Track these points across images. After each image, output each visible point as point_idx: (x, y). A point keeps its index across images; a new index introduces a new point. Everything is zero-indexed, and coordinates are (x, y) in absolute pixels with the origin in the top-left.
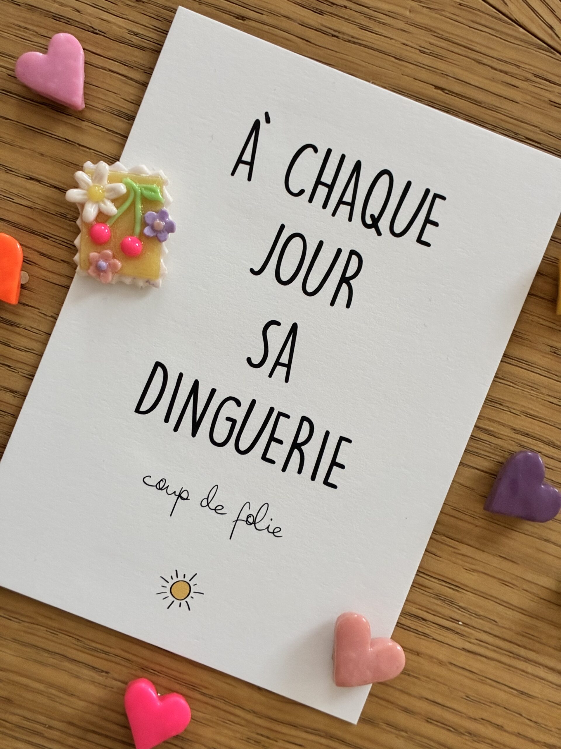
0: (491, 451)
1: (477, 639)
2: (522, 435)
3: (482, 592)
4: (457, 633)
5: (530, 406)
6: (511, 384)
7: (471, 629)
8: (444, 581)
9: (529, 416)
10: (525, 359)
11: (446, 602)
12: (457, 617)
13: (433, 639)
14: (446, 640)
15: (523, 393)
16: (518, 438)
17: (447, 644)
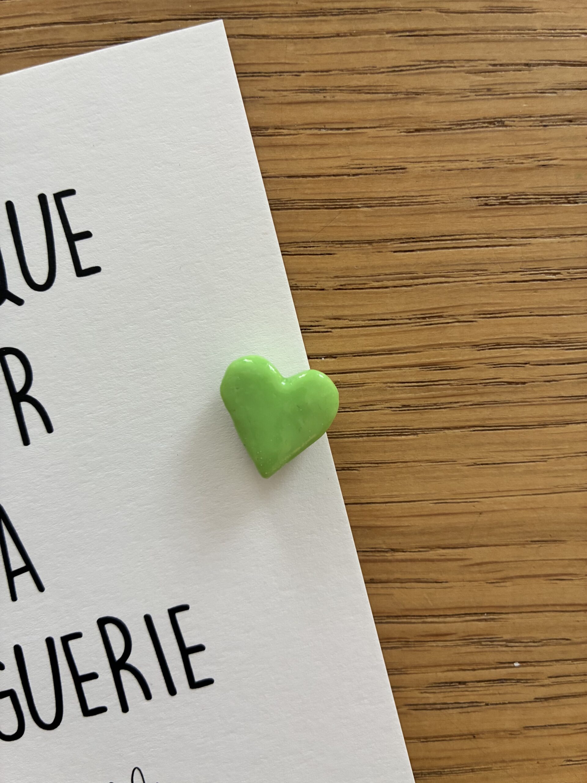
0: (455, 392)
1: (551, 677)
2: (490, 349)
3: (529, 606)
4: (518, 681)
5: (485, 300)
6: (443, 279)
7: (534, 666)
8: (466, 614)
9: (489, 316)
10: (447, 234)
11: (483, 643)
12: (507, 658)
13: (487, 705)
14: (508, 698)
15: (465, 285)
16: (488, 356)
17: (509, 703)
